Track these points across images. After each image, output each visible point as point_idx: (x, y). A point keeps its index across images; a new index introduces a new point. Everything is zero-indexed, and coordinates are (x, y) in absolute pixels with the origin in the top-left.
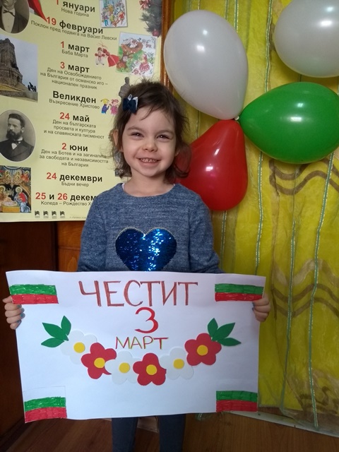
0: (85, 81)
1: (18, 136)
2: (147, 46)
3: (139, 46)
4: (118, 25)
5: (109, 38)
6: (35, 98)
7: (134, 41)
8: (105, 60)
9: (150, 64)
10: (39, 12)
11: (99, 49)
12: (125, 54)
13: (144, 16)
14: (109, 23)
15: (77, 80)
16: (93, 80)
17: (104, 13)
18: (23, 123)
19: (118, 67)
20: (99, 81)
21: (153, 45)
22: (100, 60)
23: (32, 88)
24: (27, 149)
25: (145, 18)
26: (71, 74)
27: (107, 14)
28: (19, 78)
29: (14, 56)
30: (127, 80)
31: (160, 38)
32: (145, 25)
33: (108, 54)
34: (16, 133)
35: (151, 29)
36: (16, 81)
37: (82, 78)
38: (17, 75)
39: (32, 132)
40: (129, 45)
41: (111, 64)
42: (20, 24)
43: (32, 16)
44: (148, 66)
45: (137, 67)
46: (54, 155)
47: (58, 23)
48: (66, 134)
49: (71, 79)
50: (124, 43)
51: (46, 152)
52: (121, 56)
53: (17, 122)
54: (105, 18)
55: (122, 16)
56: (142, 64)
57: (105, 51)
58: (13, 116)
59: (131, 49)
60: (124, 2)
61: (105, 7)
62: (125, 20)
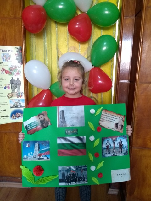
2: (18, 67)
3: (16, 67)
4: (8, 61)
5: (5, 65)
7: (14, 66)
8: (4, 72)
9: (20, 73)
11: (2, 69)
12: (11, 70)
13: (17, 58)
14: (5, 60)
16: (1, 79)
19: (9, 74)
20: (3, 79)
21: (20, 67)
22: (3, 72)
25: (17, 59)
27: (4, 58)
30: (12, 78)
31: (22, 65)
32: (17, 61)
33: (5, 70)
35: (19, 62)
40: (12, 67)
41: (6, 73)
44: (19, 74)
45: (16, 74)
50: (11, 67)
52: (10, 71)
54: (3, 59)
55: (9, 58)
56: (17, 73)
57: (4, 69)
59: (13, 68)
60: (9, 54)
61: (3, 55)
62: (10, 60)
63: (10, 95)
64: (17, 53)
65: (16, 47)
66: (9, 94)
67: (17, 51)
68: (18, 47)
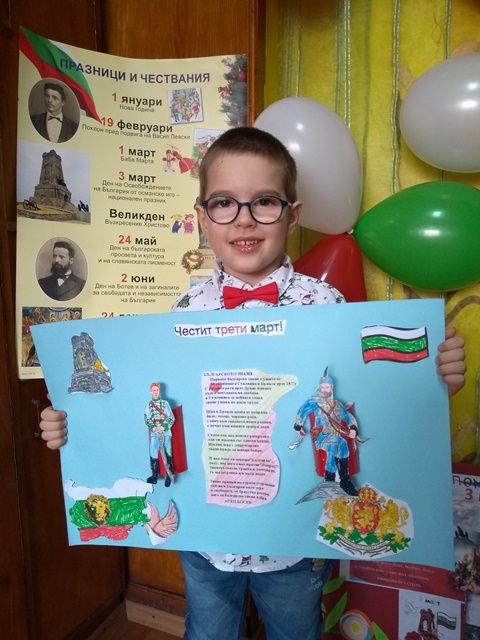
0: (151, 194)
1: (65, 269)
4: (191, 120)
5: (180, 137)
6: (87, 220)
10: (92, 114)
11: (168, 152)
13: (224, 106)
14: (180, 118)
15: (140, 193)
16: (161, 191)
17: (173, 106)
18: (72, 252)
19: (192, 173)
20: (168, 192)
22: (169, 166)
23: (84, 207)
24: (77, 284)
25: (226, 109)
26: (133, 186)
27: (178, 106)
28: (67, 197)
29: (61, 170)
32: (225, 117)
34: (63, 265)
35: (233, 123)
36: (63, 201)
37: (147, 190)
38: (64, 194)
39: (83, 262)
40: (206, 143)
41: (183, 169)
42: (69, 129)
43: (84, 119)
46: (111, 290)
47: (115, 124)
48: (127, 262)
49: (133, 192)
50: (200, 142)
51: (101, 286)
52: (195, 158)
53: (64, 251)
54: (175, 112)
55: (196, 109)
58: (60, 244)
60: (198, 90)
61: (175, 98)
62: (200, 113)
63: (194, 257)
64: (225, 83)
65: (225, 57)
66: (189, 254)
67: (228, 77)
68: (232, 59)
